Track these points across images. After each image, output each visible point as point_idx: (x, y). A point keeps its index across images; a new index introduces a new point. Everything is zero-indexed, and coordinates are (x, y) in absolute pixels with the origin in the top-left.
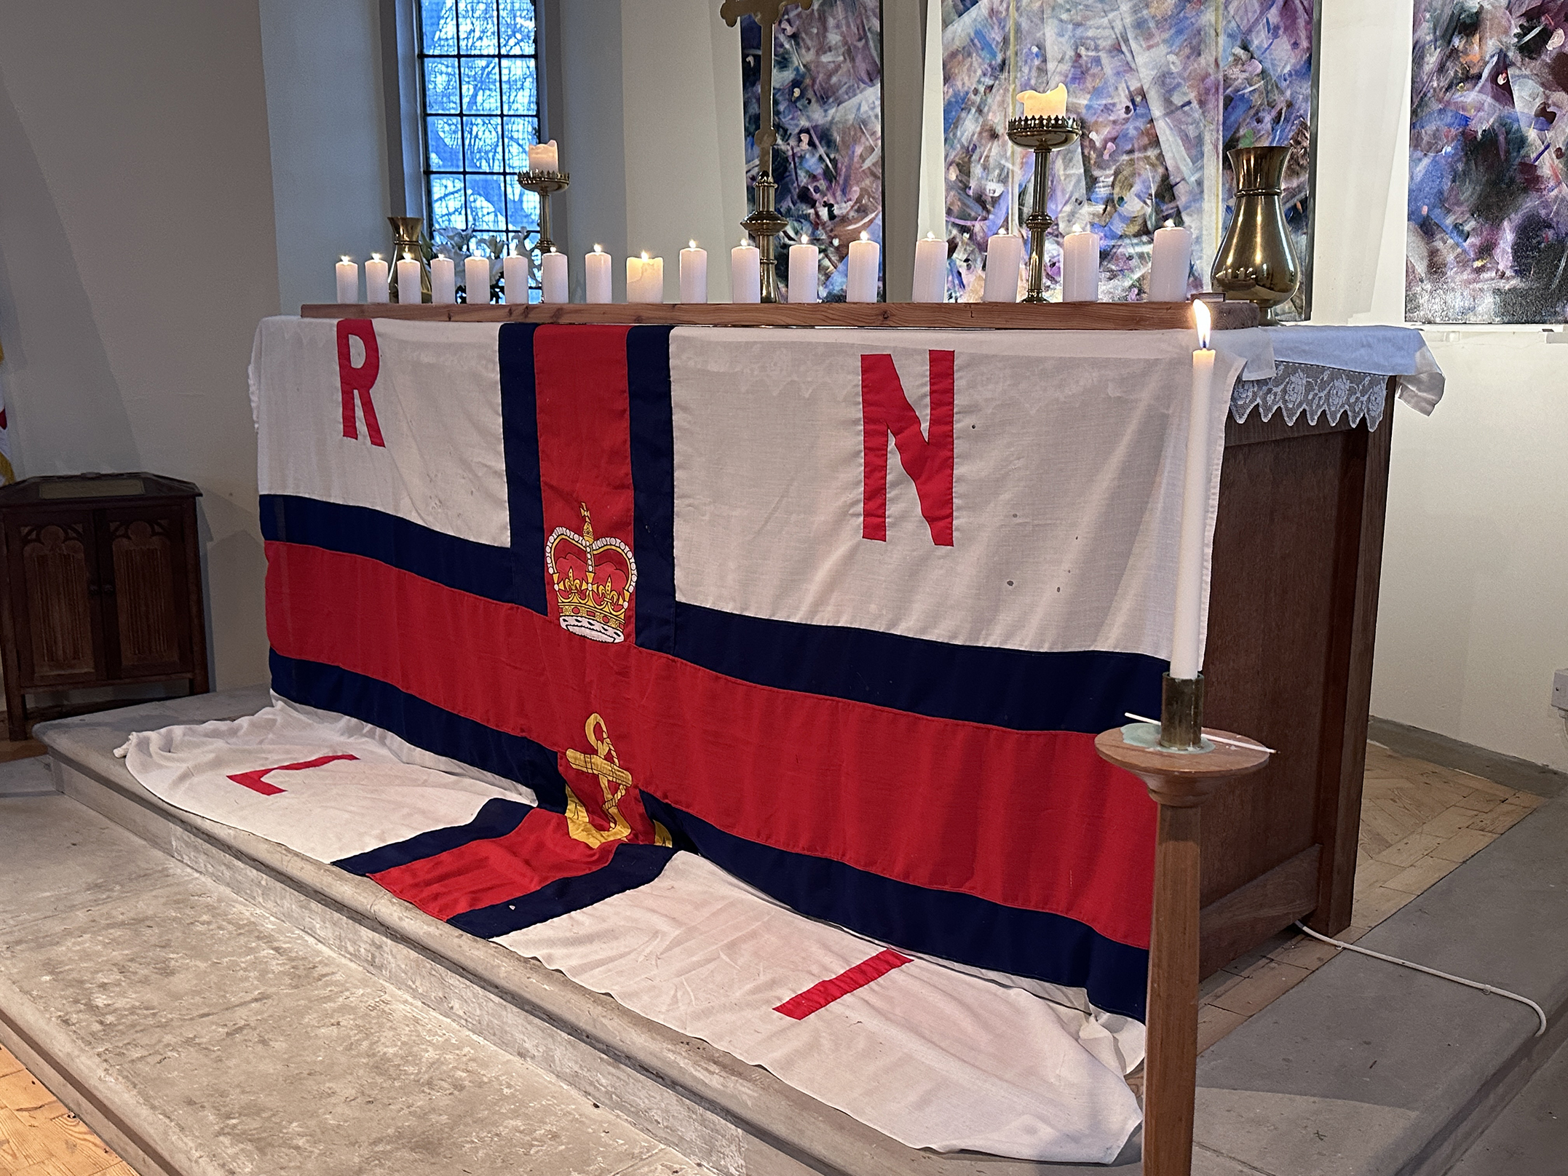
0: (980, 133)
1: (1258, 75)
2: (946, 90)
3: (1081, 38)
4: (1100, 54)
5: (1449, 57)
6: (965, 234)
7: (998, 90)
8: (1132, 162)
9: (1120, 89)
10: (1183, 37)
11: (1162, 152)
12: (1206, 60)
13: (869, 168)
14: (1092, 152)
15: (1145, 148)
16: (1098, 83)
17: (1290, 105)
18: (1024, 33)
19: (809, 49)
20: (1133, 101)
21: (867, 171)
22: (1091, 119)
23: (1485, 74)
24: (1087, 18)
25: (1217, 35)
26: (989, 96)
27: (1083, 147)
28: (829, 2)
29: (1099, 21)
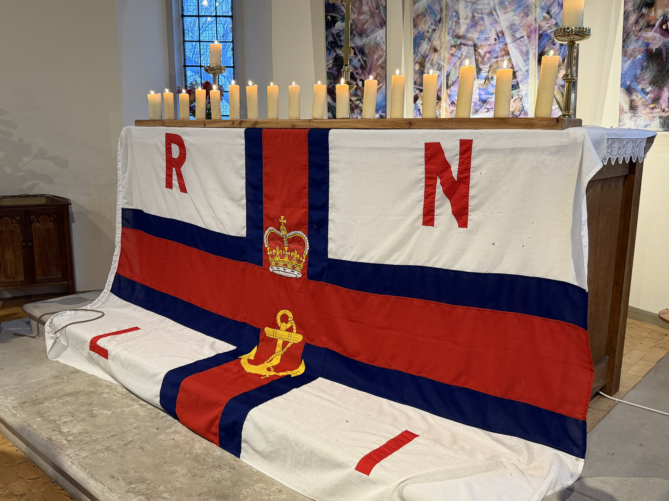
0: (430, 50)
1: (554, 25)
2: (414, 31)
3: (475, 9)
4: (483, 16)
5: (641, 17)
7: (438, 31)
8: (497, 62)
9: (492, 31)
10: (521, 9)
11: (510, 57)
12: (530, 19)
13: (380, 64)
14: (479, 58)
15: (503, 56)
16: (483, 29)
18: (450, 7)
19: (354, 13)
20: (498, 36)
21: (379, 66)
22: (479, 43)
23: (657, 24)
25: (536, 8)
26: (433, 33)
27: (475, 55)
29: (483, 2)
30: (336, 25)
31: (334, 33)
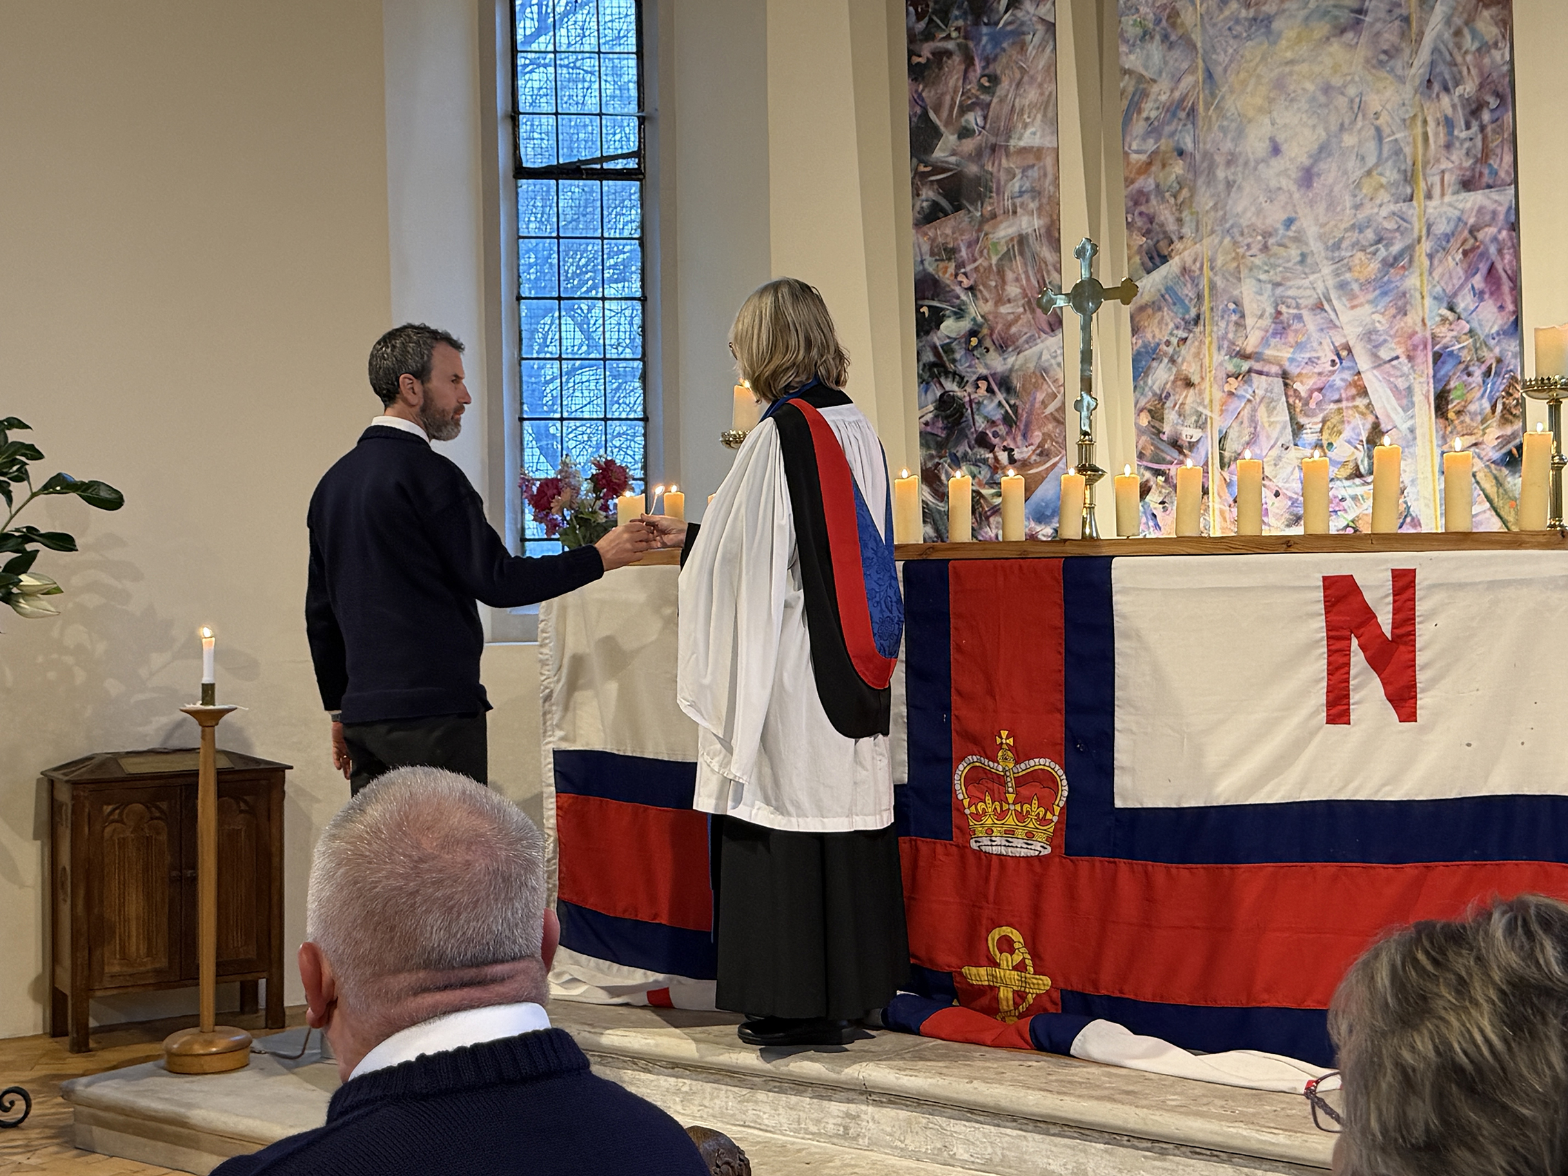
0: (1174, 382)
1: (1465, 334)
2: (1134, 341)
3: (1282, 297)
4: (1301, 312)
6: (1160, 478)
7: (1193, 342)
8: (1340, 411)
9: (1325, 344)
10: (1387, 299)
11: (1371, 401)
12: (1412, 319)
13: (1051, 414)
15: (1353, 398)
16: (1301, 338)
17: (1499, 361)
18: (1220, 290)
19: (987, 301)
20: (1338, 355)
21: (1050, 417)
22: (1293, 370)
24: (1289, 279)
25: (1423, 297)
26: (1183, 348)
27: (1287, 396)
28: (1007, 257)
29: (1299, 282)
30: (942, 326)
31: (938, 344)
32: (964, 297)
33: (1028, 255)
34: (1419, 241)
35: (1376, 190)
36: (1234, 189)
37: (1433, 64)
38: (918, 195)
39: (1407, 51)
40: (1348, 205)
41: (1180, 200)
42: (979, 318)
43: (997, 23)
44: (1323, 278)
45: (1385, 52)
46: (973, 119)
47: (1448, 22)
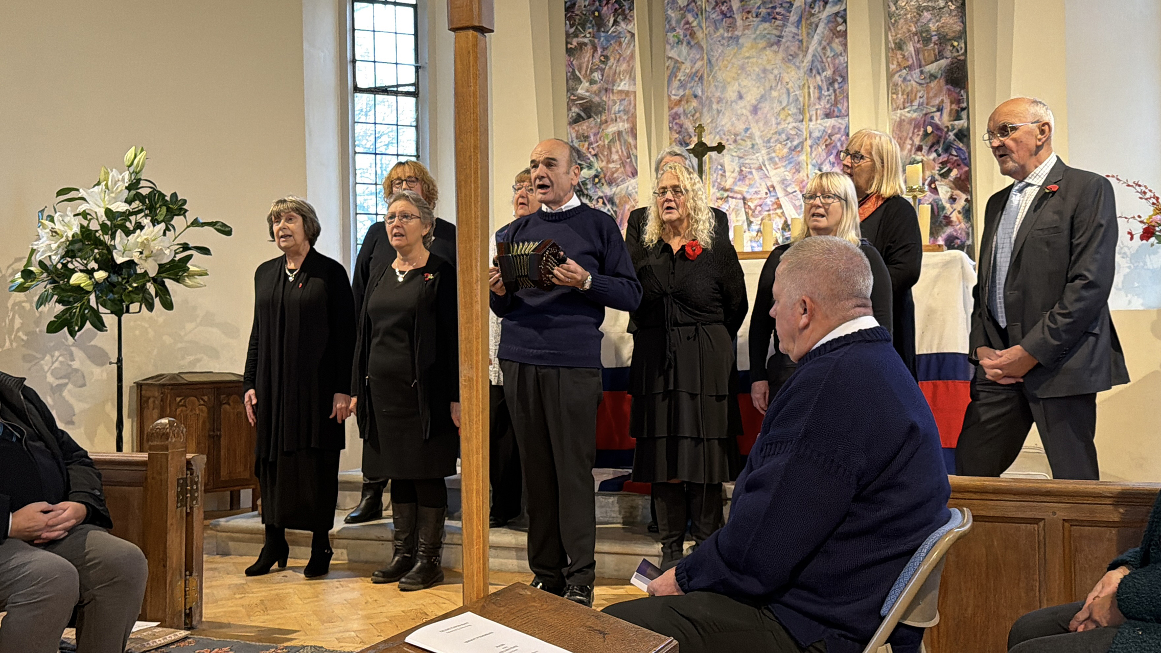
3: (743, 163)
4: (752, 170)
8: (769, 215)
9: (763, 185)
10: (792, 165)
12: (802, 174)
14: (750, 210)
15: (775, 209)
16: (752, 182)
18: (714, 159)
19: (602, 161)
20: (769, 190)
22: (748, 196)
24: (746, 155)
25: (807, 165)
27: (745, 208)
28: (612, 141)
29: (750, 157)
32: (592, 159)
33: (623, 141)
34: (806, 139)
35: (787, 117)
36: (721, 115)
37: (813, 61)
38: (570, 110)
39: (801, 56)
40: (774, 123)
41: (695, 118)
42: (599, 170)
43: (608, 32)
44: (762, 156)
45: (791, 55)
46: (597, 76)
47: (820, 43)
